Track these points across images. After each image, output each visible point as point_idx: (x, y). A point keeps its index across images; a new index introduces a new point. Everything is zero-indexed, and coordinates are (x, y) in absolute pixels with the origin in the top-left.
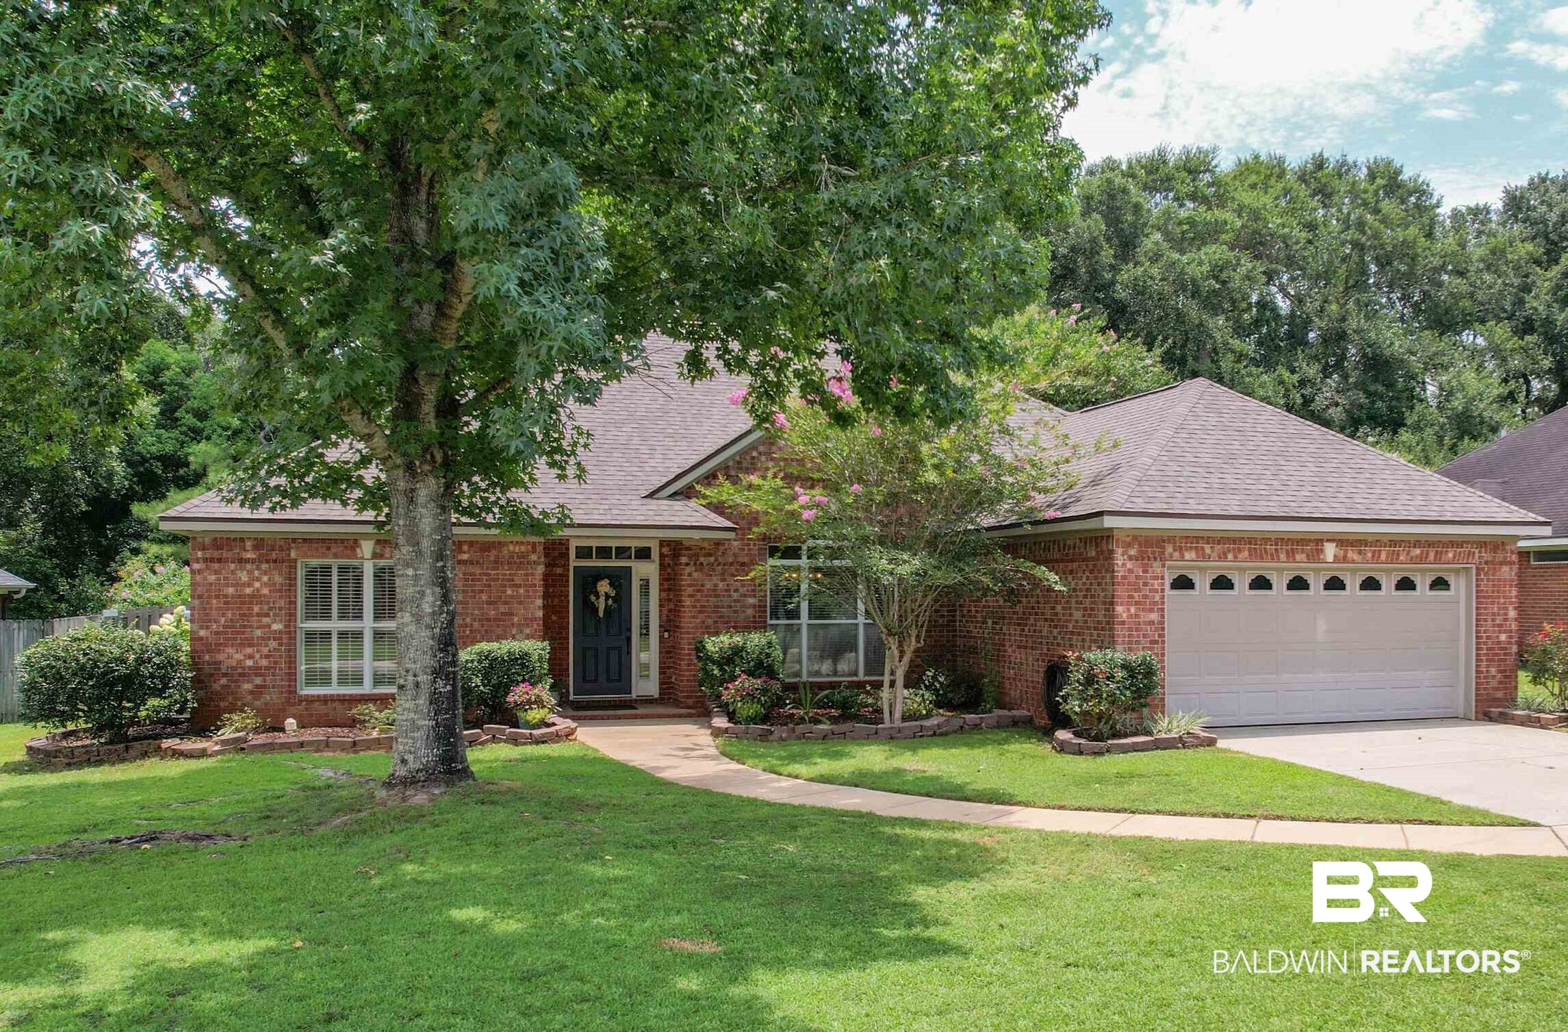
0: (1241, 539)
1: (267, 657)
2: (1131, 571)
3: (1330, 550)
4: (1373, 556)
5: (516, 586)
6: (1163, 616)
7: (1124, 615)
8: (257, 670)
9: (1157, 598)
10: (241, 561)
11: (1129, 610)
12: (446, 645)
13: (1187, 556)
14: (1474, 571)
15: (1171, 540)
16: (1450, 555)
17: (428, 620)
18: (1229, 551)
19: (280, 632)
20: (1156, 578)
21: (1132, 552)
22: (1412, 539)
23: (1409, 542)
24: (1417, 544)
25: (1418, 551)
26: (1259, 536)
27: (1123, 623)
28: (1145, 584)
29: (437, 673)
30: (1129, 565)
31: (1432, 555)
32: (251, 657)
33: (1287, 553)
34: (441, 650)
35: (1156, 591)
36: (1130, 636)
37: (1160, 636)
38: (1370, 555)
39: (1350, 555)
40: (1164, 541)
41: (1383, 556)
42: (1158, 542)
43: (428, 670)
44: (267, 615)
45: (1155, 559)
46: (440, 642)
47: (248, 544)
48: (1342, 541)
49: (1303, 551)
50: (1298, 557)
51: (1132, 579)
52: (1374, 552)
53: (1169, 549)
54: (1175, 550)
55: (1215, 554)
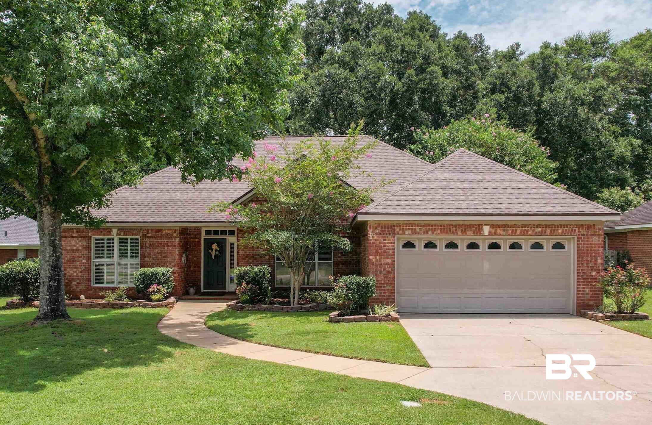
0: (435, 225)
1: (81, 272)
2: (377, 240)
3: (486, 230)
4: (512, 232)
5: (169, 246)
6: (394, 261)
7: (374, 260)
8: (78, 277)
9: (391, 252)
10: (73, 237)
11: (376, 258)
12: (55, 268)
13: (407, 233)
14: (576, 239)
15: (398, 225)
16: (560, 231)
17: (47, 259)
18: (429, 230)
19: (85, 263)
20: (391, 243)
21: (377, 231)
22: (536, 224)
23: (534, 225)
24: (539, 225)
25: (540, 229)
26: (446, 223)
27: (373, 263)
28: (384, 246)
29: (50, 278)
30: (376, 237)
31: (548, 231)
32: (75, 272)
33: (462, 231)
34: (52, 270)
35: (390, 249)
36: (376, 270)
37: (392, 269)
38: (510, 231)
39: (498, 231)
40: (394, 226)
41: (518, 232)
42: (391, 226)
43: (47, 278)
44: (81, 257)
45: (390, 234)
46: (52, 267)
47: (75, 231)
48: (493, 225)
49: (471, 230)
50: (468, 233)
51: (378, 243)
52: (513, 230)
53: (397, 229)
54: (400, 230)
55: (422, 232)
